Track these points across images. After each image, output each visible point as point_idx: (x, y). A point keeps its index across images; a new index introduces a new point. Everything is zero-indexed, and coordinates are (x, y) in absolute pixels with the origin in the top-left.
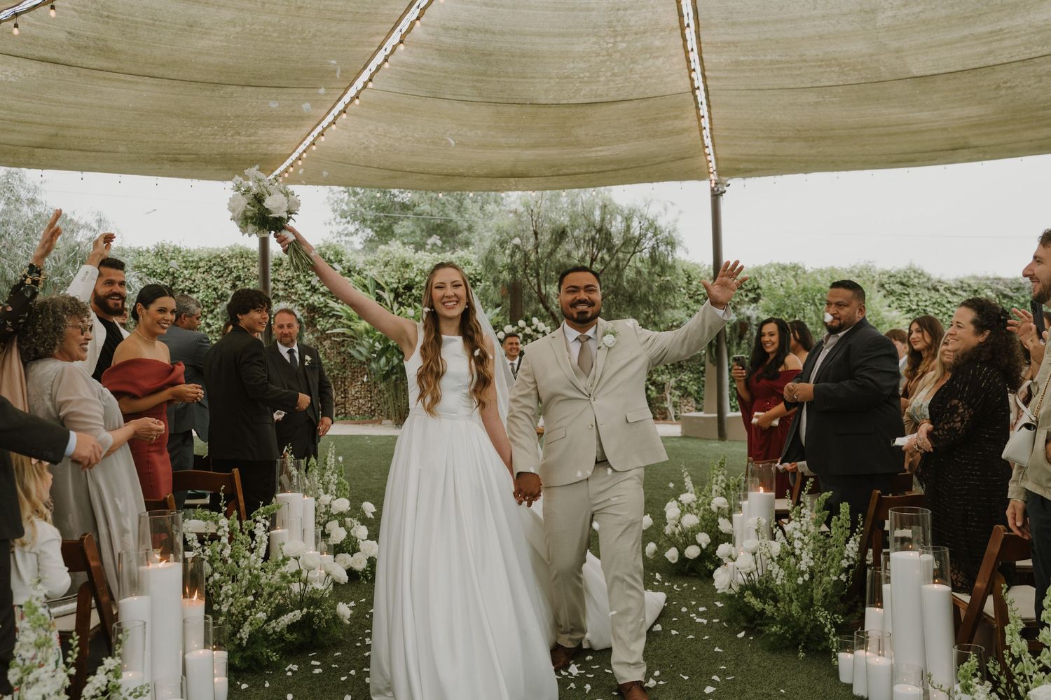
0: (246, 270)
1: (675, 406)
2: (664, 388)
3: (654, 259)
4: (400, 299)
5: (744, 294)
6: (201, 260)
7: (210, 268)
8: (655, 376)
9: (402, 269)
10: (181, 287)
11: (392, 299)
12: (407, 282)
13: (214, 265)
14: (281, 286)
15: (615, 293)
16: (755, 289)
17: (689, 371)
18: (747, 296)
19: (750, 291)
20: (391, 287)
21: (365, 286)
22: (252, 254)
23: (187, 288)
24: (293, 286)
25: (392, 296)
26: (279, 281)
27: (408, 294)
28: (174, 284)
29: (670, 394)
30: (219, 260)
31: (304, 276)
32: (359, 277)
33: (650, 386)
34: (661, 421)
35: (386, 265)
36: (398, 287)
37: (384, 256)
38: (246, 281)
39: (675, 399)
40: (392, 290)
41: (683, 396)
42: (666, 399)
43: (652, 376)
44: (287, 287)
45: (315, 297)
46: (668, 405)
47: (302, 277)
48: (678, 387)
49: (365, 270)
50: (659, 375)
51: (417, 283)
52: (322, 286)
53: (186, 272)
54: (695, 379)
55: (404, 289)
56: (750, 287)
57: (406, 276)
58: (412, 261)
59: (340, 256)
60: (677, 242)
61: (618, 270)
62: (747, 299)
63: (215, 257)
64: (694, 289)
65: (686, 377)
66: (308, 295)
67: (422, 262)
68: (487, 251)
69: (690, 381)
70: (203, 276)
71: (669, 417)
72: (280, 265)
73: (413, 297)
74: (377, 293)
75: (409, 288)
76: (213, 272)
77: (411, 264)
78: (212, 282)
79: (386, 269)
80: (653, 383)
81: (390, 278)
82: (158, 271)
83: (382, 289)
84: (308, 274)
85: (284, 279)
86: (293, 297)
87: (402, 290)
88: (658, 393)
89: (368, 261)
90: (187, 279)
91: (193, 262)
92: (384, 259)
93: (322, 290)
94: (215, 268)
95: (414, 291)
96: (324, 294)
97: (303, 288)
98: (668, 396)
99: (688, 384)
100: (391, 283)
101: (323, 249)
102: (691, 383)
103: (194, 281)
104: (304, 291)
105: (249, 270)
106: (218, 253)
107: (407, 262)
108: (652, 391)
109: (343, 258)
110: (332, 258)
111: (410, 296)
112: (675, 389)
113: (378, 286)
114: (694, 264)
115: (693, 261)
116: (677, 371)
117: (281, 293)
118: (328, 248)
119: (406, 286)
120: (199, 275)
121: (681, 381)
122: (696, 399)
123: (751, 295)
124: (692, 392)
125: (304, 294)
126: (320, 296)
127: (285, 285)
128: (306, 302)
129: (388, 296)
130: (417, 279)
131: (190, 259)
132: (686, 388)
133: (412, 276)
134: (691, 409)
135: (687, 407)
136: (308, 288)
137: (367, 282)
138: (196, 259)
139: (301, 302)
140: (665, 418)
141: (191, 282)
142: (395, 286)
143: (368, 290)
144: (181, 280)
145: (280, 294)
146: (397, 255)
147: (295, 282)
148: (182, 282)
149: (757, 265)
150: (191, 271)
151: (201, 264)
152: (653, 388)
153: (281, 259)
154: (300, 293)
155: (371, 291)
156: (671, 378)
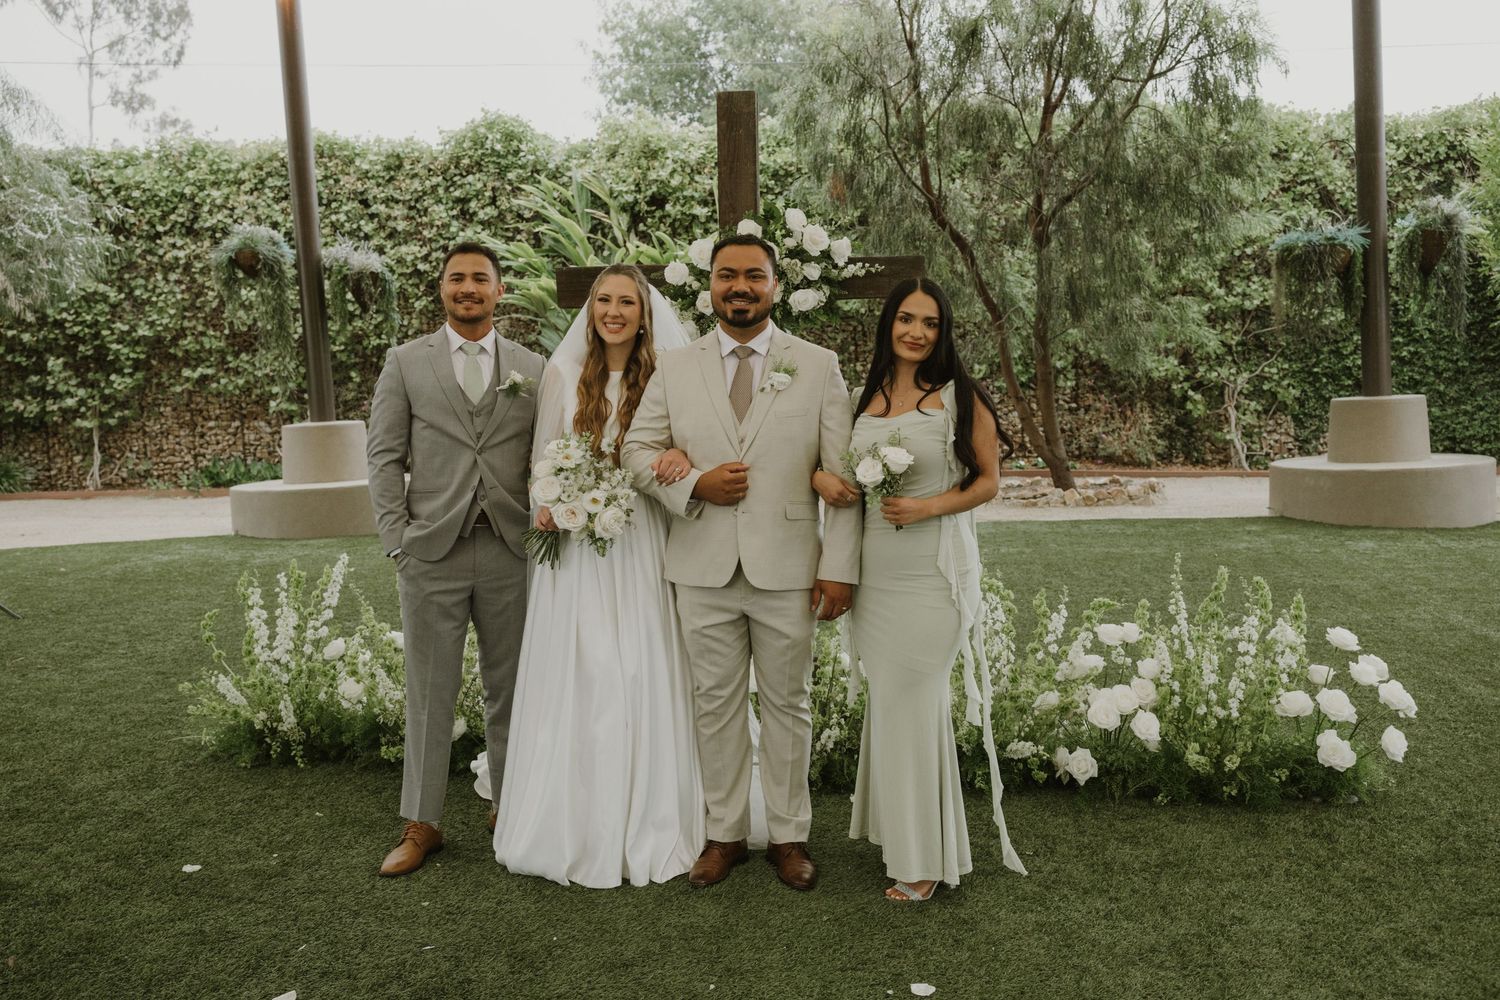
0: (331, 182)
1: (1248, 433)
2: (1222, 394)
3: (1201, 87)
4: (641, 227)
5: (1413, 174)
6: (244, 167)
7: (262, 181)
8: (1202, 369)
9: (643, 162)
10: (208, 224)
11: (624, 227)
12: (654, 189)
13: (269, 174)
14: (399, 211)
15: (1105, 177)
16: (1441, 163)
17: (1282, 354)
18: (1419, 178)
19: (1427, 166)
20: (623, 201)
21: (567, 203)
22: (341, 149)
23: (221, 226)
24: (426, 210)
25: (625, 219)
26: (397, 202)
27: (658, 214)
28: (196, 219)
29: (1237, 408)
30: (277, 164)
31: (447, 189)
32: (551, 184)
33: (1191, 393)
34: (1218, 469)
35: (613, 155)
36: (636, 202)
37: (610, 138)
38: (334, 205)
39: (1250, 419)
40: (623, 208)
41: (1266, 412)
42: (1227, 420)
43: (1196, 371)
44: (413, 213)
45: (469, 233)
46: (1234, 435)
47: (441, 191)
48: (1256, 393)
49: (569, 169)
50: (1211, 369)
51: (675, 190)
52: (483, 208)
53: (215, 193)
54: (1294, 375)
55: (649, 204)
56: (1428, 157)
57: (652, 175)
58: (663, 145)
59: (515, 143)
60: (1259, 45)
61: (1114, 122)
62: (1420, 187)
63: (270, 160)
64: (1294, 171)
65: (1274, 370)
66: (455, 226)
67: (685, 146)
68: (796, 97)
69: (1282, 378)
70: (251, 199)
71: (1234, 460)
72: (400, 167)
73: (669, 221)
74: (593, 218)
75: (658, 201)
76: (267, 190)
77: (663, 150)
78: (266, 211)
79: (612, 164)
80: (1198, 386)
81: (618, 182)
82: (162, 194)
83: (604, 207)
84: (454, 183)
85: (408, 197)
86: (425, 233)
87: (644, 207)
88: (1209, 406)
89: (574, 149)
90: (221, 207)
91: (229, 171)
92: (608, 143)
93: (481, 215)
94: (270, 182)
95: (668, 207)
96: (486, 224)
97: (444, 215)
98: (1233, 414)
99: (1279, 384)
100: (620, 193)
101: (482, 130)
102: (1285, 383)
103: (233, 209)
104: (446, 220)
105: (337, 181)
106: (275, 150)
107: (652, 146)
108: (1195, 402)
109: (523, 147)
110: (498, 147)
111: (661, 219)
112: (1246, 397)
113: (595, 201)
114: (1292, 113)
115: (1291, 107)
116: (1253, 356)
117: (401, 226)
118: (490, 126)
119: (653, 196)
120: (243, 198)
121: (1262, 378)
122: (1295, 418)
123: (1433, 177)
124: (1289, 402)
125: (446, 226)
126: (479, 228)
127: (411, 208)
128: (452, 243)
129: (618, 222)
130: (675, 182)
131: (224, 166)
132: (1274, 395)
133: (664, 174)
134: (1283, 438)
135: (1276, 436)
136: (455, 212)
137: (568, 194)
138: (234, 166)
139: (442, 242)
140: (1225, 462)
141: (226, 212)
142: (630, 198)
143: (574, 212)
144: (206, 208)
145: (400, 228)
146: (633, 133)
147: (428, 201)
148: (210, 212)
149: (1444, 107)
150: (226, 191)
151: (243, 175)
152: (1198, 397)
153: (398, 156)
154: (439, 223)
155: (578, 213)
156: (1238, 372)
